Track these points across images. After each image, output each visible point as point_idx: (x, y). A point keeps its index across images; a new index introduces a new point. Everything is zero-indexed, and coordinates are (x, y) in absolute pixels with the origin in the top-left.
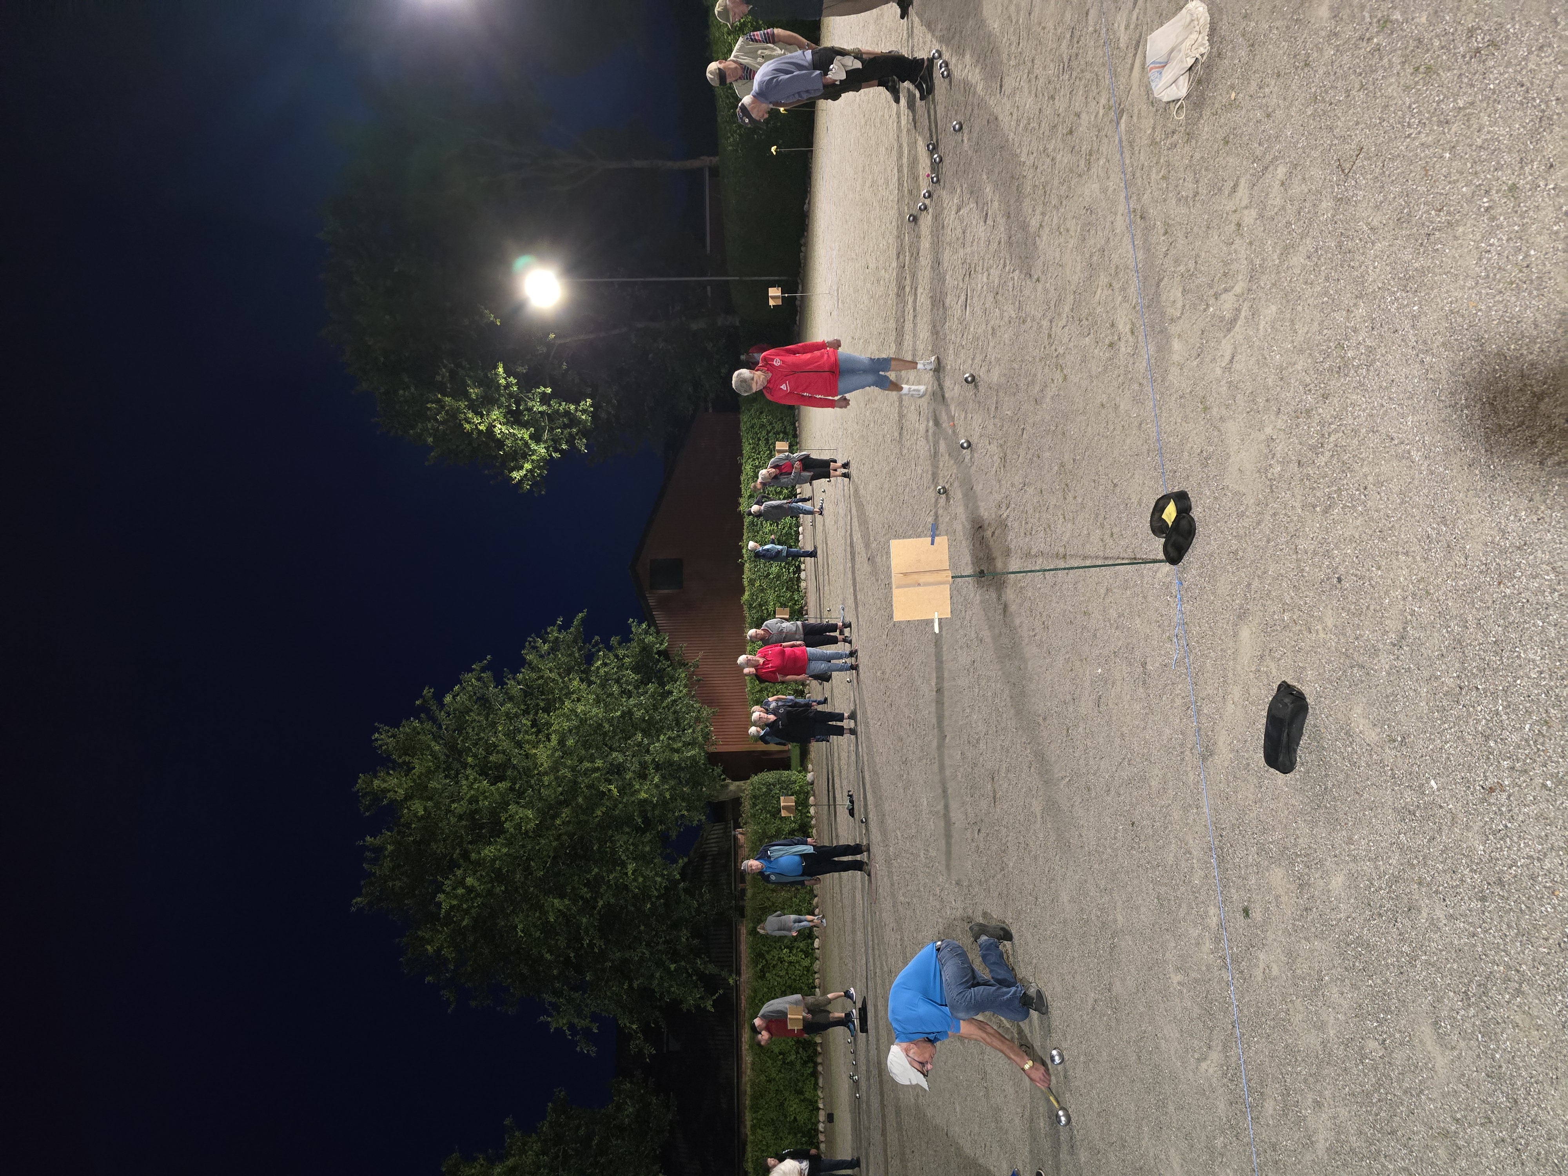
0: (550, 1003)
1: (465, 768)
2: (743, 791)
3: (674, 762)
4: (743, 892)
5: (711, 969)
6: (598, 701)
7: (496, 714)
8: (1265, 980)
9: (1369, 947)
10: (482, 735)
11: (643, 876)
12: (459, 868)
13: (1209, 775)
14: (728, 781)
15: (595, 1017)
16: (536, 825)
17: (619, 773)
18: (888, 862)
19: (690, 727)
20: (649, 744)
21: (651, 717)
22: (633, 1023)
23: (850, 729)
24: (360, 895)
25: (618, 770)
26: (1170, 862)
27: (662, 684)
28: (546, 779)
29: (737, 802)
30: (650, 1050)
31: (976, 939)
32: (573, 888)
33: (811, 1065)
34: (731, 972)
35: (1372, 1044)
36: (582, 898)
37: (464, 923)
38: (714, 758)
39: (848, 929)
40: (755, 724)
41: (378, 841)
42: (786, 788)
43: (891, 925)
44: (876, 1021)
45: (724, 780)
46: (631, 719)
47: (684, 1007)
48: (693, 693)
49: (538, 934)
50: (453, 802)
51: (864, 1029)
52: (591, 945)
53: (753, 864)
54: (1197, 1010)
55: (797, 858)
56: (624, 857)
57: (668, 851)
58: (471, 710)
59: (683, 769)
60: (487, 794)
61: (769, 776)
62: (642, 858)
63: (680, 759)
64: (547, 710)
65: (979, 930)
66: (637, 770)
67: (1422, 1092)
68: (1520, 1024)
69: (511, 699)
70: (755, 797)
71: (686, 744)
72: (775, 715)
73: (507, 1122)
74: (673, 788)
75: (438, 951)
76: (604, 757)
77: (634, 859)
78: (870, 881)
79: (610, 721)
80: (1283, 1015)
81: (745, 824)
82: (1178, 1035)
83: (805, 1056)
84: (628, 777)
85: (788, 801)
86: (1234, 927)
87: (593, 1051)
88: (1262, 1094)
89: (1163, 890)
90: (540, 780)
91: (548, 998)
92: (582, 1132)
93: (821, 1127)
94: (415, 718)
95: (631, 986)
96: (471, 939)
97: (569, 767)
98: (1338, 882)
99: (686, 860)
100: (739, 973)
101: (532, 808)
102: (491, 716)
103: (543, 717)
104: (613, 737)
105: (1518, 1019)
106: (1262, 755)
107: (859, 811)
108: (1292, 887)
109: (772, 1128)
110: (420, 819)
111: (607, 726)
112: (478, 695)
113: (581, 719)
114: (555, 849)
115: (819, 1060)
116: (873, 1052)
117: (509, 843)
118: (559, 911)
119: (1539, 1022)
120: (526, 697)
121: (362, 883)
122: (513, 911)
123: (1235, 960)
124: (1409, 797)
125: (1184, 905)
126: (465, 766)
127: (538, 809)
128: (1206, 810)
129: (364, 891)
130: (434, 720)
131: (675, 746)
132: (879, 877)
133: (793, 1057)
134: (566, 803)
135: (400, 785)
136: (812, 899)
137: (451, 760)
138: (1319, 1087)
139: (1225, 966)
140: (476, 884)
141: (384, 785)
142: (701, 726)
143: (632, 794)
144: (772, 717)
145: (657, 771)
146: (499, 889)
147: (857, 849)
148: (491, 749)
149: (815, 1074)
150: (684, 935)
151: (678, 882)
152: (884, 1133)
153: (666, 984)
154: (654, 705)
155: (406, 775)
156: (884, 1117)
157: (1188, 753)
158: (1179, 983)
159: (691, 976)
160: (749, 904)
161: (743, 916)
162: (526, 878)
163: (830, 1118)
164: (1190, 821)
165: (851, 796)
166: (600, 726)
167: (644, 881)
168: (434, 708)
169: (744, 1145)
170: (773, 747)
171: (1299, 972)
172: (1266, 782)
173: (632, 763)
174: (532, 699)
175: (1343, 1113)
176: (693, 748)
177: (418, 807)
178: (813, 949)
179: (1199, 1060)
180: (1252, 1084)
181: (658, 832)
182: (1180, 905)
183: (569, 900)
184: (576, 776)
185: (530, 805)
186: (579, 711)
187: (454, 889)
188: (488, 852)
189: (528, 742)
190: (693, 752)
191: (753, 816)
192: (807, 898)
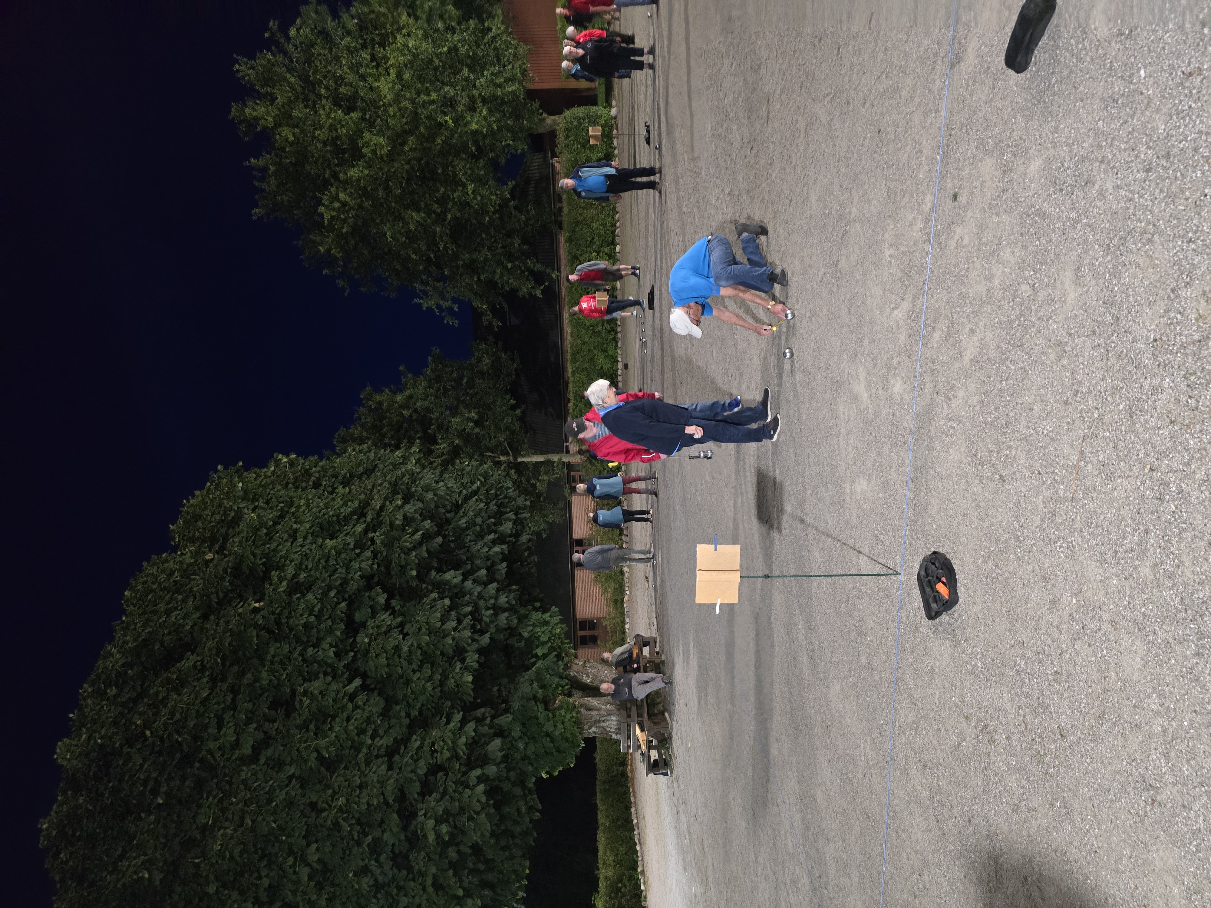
0: (420, 290)
1: (320, 99)
2: (558, 124)
3: (498, 96)
4: (561, 209)
5: (539, 267)
6: (426, 36)
7: (338, 48)
8: (956, 248)
9: (1044, 216)
10: (329, 68)
11: (480, 195)
12: (332, 186)
13: (953, 81)
14: (545, 115)
15: (454, 300)
16: (389, 151)
17: (452, 106)
18: (676, 181)
19: (510, 63)
20: (475, 80)
21: (475, 54)
22: (483, 304)
23: (649, 64)
24: (257, 207)
25: (451, 104)
26: (904, 161)
27: (482, 21)
28: (391, 110)
29: (553, 134)
30: (497, 323)
31: (740, 234)
32: (426, 205)
33: (613, 333)
34: (553, 270)
35: (1025, 288)
36: (434, 212)
37: (345, 230)
38: (532, 94)
39: (642, 236)
40: (566, 58)
41: (261, 162)
42: (594, 122)
43: (675, 231)
44: (661, 302)
45: (541, 114)
46: (457, 55)
47: (520, 294)
48: (510, 30)
49: (404, 239)
50: (316, 129)
51: (651, 307)
52: (445, 248)
53: (568, 182)
54: (899, 274)
55: (603, 178)
56: (463, 180)
57: (499, 175)
58: (316, 44)
59: (506, 103)
60: (343, 123)
61: (579, 111)
62: (477, 180)
63: (503, 94)
64: (382, 45)
65: (742, 228)
66: (467, 103)
67: (1051, 317)
68: (1142, 265)
69: (349, 33)
70: (567, 129)
71: (507, 80)
72: (583, 49)
73: (401, 368)
74: (498, 121)
75: (329, 251)
76: (437, 91)
77: (472, 181)
78: (661, 197)
79: (439, 56)
80: (963, 272)
81: (560, 153)
82: (881, 293)
83: (609, 327)
84: (460, 109)
85: (595, 131)
86: (943, 210)
87: (456, 323)
88: (933, 328)
89: (892, 185)
90: (386, 111)
91: (418, 286)
92: (455, 375)
93: (619, 372)
94: (268, 51)
95: (479, 278)
96: (353, 242)
97: (409, 99)
98: (1036, 165)
99: (514, 182)
100: (559, 270)
101: (383, 135)
102: (334, 50)
103: (380, 52)
104: (443, 73)
105: (1141, 262)
106: (1003, 58)
107: (654, 139)
108: (997, 174)
109: (585, 373)
110: (292, 144)
111: (437, 61)
112: (319, 28)
113: (414, 55)
114: (407, 171)
115: (619, 329)
116: (658, 322)
117: (369, 166)
118: (418, 222)
119: (1157, 262)
120: (361, 31)
121: (257, 197)
122: (381, 221)
123: (937, 235)
124: (1119, 86)
125: (907, 196)
126: (320, 97)
127: (388, 137)
128: (943, 113)
129: (260, 203)
130: (285, 54)
131: (498, 82)
132: (668, 194)
133: (600, 328)
134: (411, 132)
135: (268, 113)
136: (614, 215)
137: (306, 91)
138: (976, 320)
139: (929, 240)
140: (348, 199)
141: (255, 114)
142: (519, 63)
143: (465, 125)
144: (581, 52)
145: (484, 104)
146: (367, 204)
147: (651, 172)
148: (339, 81)
149: (615, 340)
150: (517, 242)
151: (508, 200)
152: (662, 373)
153: (505, 278)
154: (476, 42)
155: (272, 105)
156: (663, 363)
157: (939, 62)
158: (890, 256)
159: (523, 272)
160: (565, 219)
161: (561, 227)
162: (387, 195)
163: (626, 366)
164: (927, 125)
165: (648, 127)
166: (431, 61)
167: (482, 199)
168: (282, 40)
169: (568, 383)
170: (583, 84)
171: (984, 240)
172: (1000, 83)
173: (462, 97)
174: (367, 34)
175: (989, 335)
176: (514, 84)
177: (287, 133)
178: (615, 253)
179: (893, 309)
180: (928, 322)
181: (490, 159)
182: (904, 196)
183: (424, 213)
184: (416, 108)
185: (380, 133)
186: (410, 46)
187: (331, 203)
188: (353, 173)
189: (370, 75)
190: (513, 88)
191: (567, 146)
192: (611, 214)
